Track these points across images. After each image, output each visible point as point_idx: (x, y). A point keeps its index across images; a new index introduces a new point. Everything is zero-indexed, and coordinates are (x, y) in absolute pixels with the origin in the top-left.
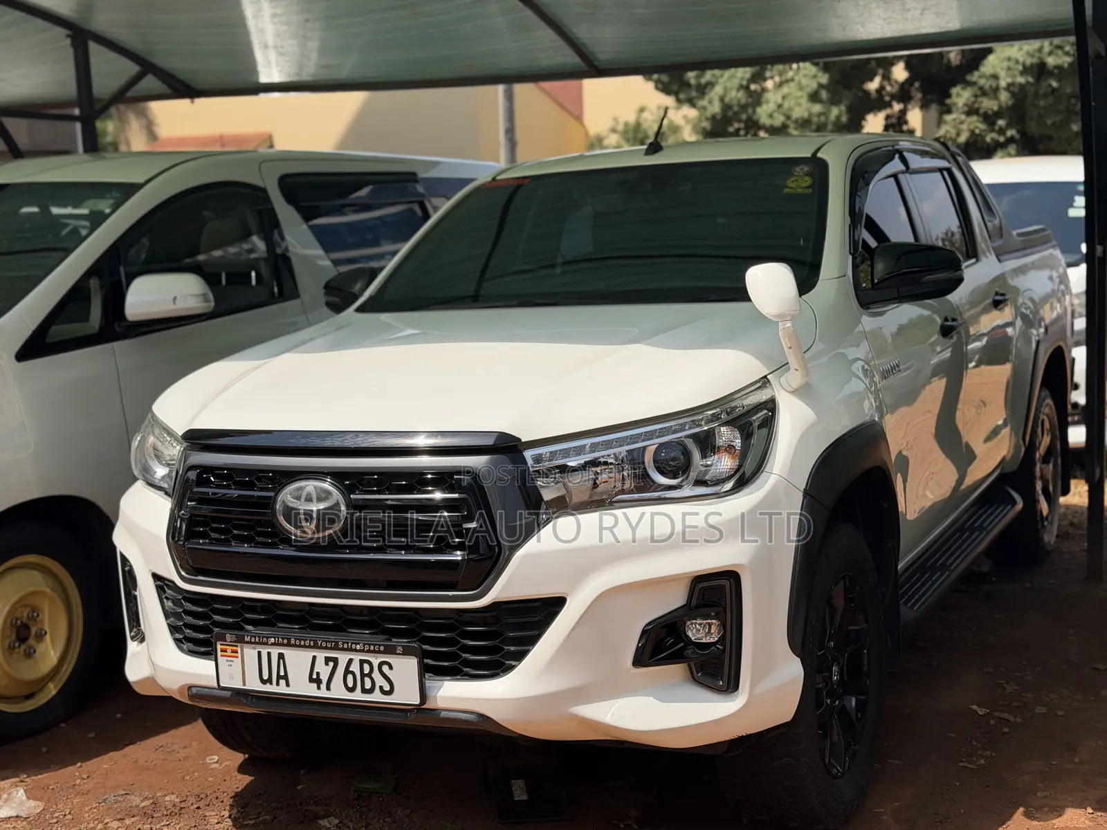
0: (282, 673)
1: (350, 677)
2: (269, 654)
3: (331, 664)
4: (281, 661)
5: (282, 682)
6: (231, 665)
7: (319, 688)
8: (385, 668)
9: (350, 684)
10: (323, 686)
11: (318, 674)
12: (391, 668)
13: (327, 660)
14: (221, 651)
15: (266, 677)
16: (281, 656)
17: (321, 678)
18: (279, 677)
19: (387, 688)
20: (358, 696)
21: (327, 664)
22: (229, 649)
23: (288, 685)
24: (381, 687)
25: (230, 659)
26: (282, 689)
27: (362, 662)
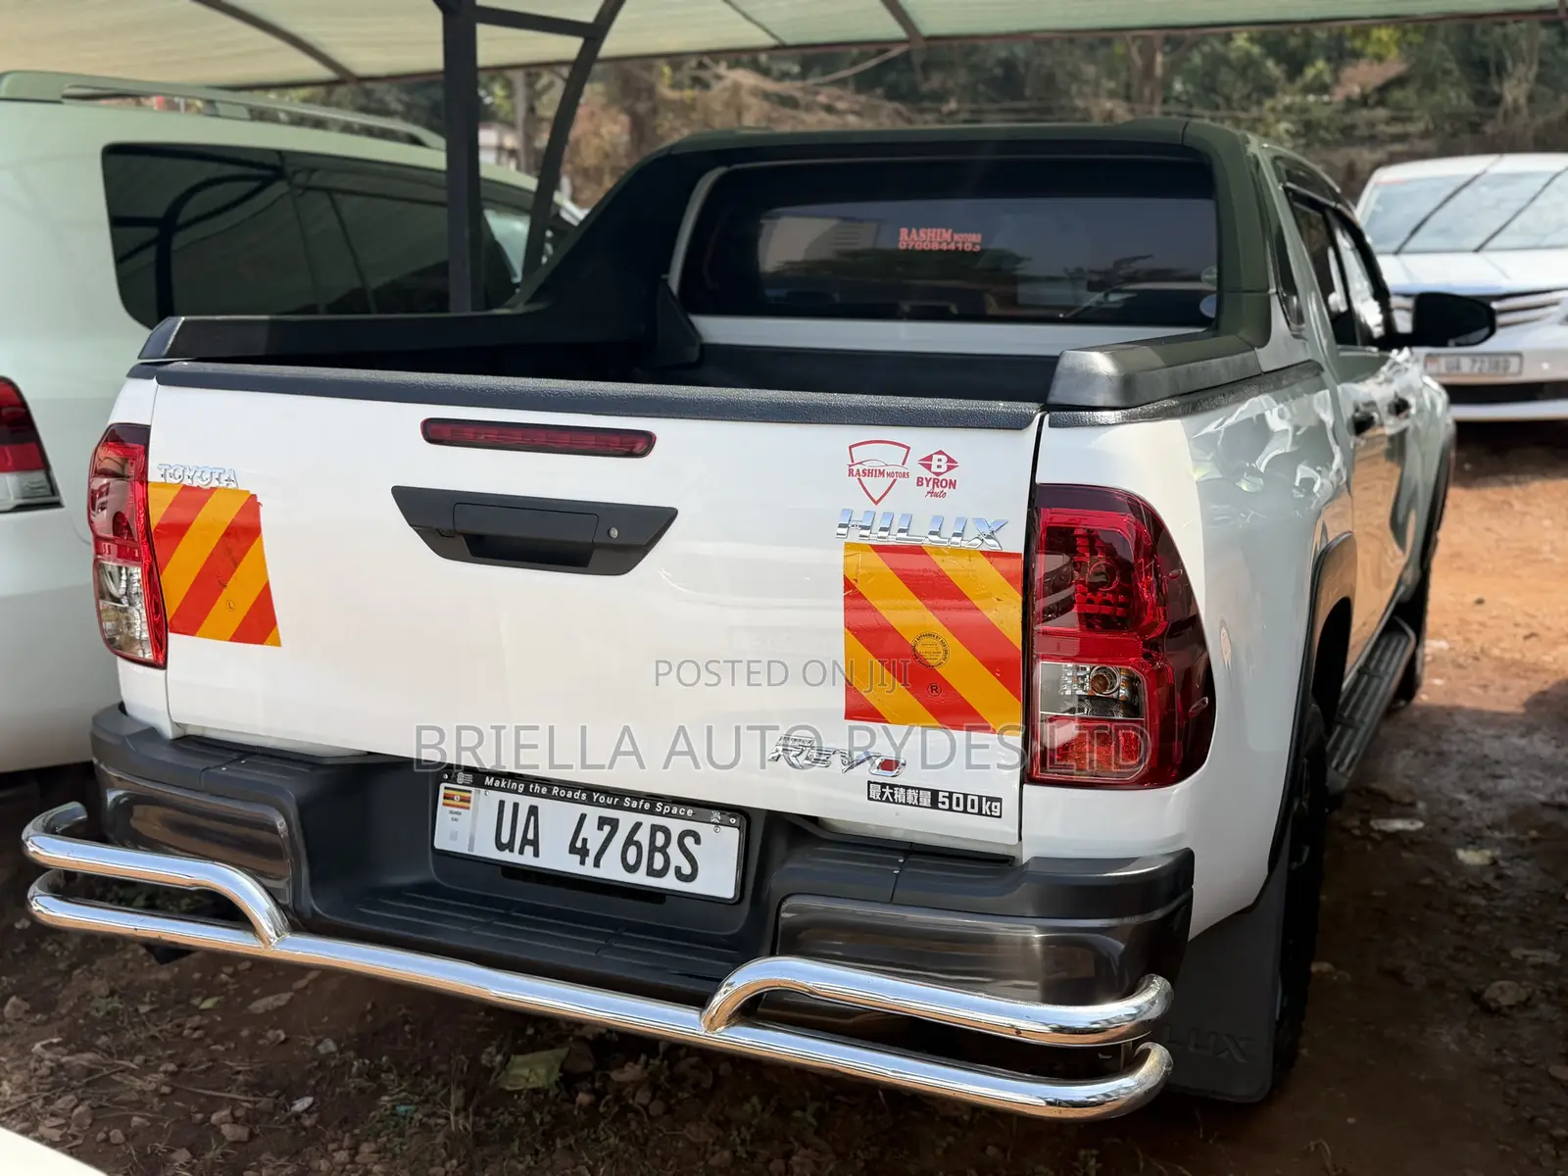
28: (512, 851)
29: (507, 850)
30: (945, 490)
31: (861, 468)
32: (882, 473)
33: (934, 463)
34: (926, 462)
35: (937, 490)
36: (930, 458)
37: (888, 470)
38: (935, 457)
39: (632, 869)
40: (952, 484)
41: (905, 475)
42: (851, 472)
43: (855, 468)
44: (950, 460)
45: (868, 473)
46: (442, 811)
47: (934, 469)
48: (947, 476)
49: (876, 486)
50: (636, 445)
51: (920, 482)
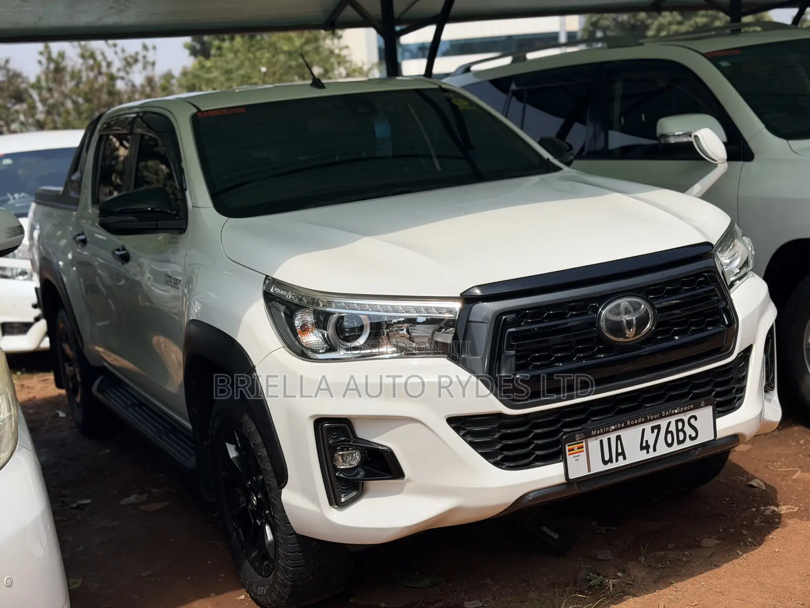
0: (620, 451)
1: (669, 436)
2: (609, 439)
3: (656, 431)
4: (619, 442)
5: (620, 458)
6: (578, 460)
7: (648, 452)
8: (692, 421)
9: (670, 441)
10: (651, 449)
11: (647, 442)
12: (696, 419)
13: (653, 428)
14: (569, 451)
15: (607, 458)
16: (619, 438)
17: (649, 444)
18: (618, 455)
19: (694, 435)
20: (676, 447)
21: (653, 432)
22: (575, 447)
23: (625, 458)
24: (690, 436)
25: (577, 454)
26: (621, 462)
27: (677, 422)
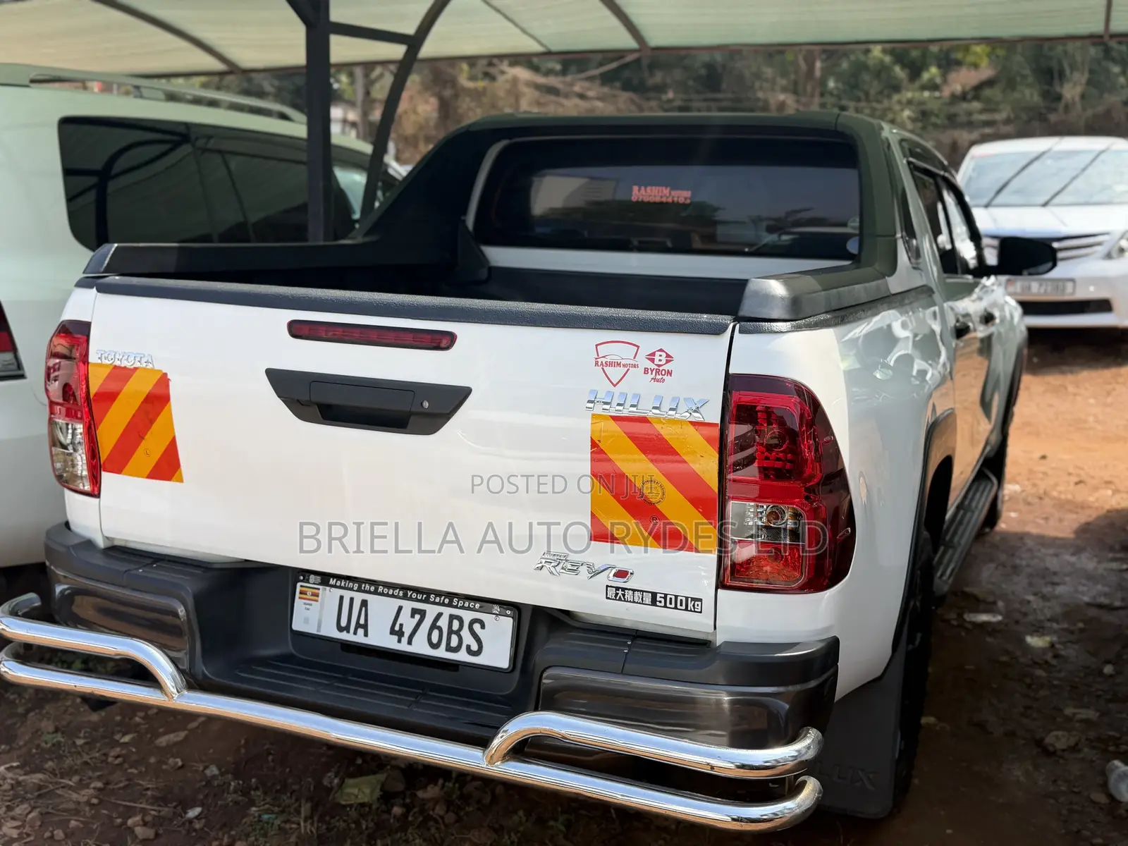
28: (348, 632)
29: (345, 632)
30: (664, 377)
31: (604, 360)
32: (619, 364)
33: (657, 358)
34: (651, 358)
35: (659, 377)
36: (653, 354)
37: (623, 362)
38: (658, 354)
39: (435, 646)
40: (669, 373)
41: (635, 366)
42: (597, 364)
43: (600, 360)
44: (668, 356)
45: (611, 364)
46: (298, 603)
47: (657, 362)
48: (667, 367)
49: (615, 373)
50: (441, 342)
51: (646, 371)
